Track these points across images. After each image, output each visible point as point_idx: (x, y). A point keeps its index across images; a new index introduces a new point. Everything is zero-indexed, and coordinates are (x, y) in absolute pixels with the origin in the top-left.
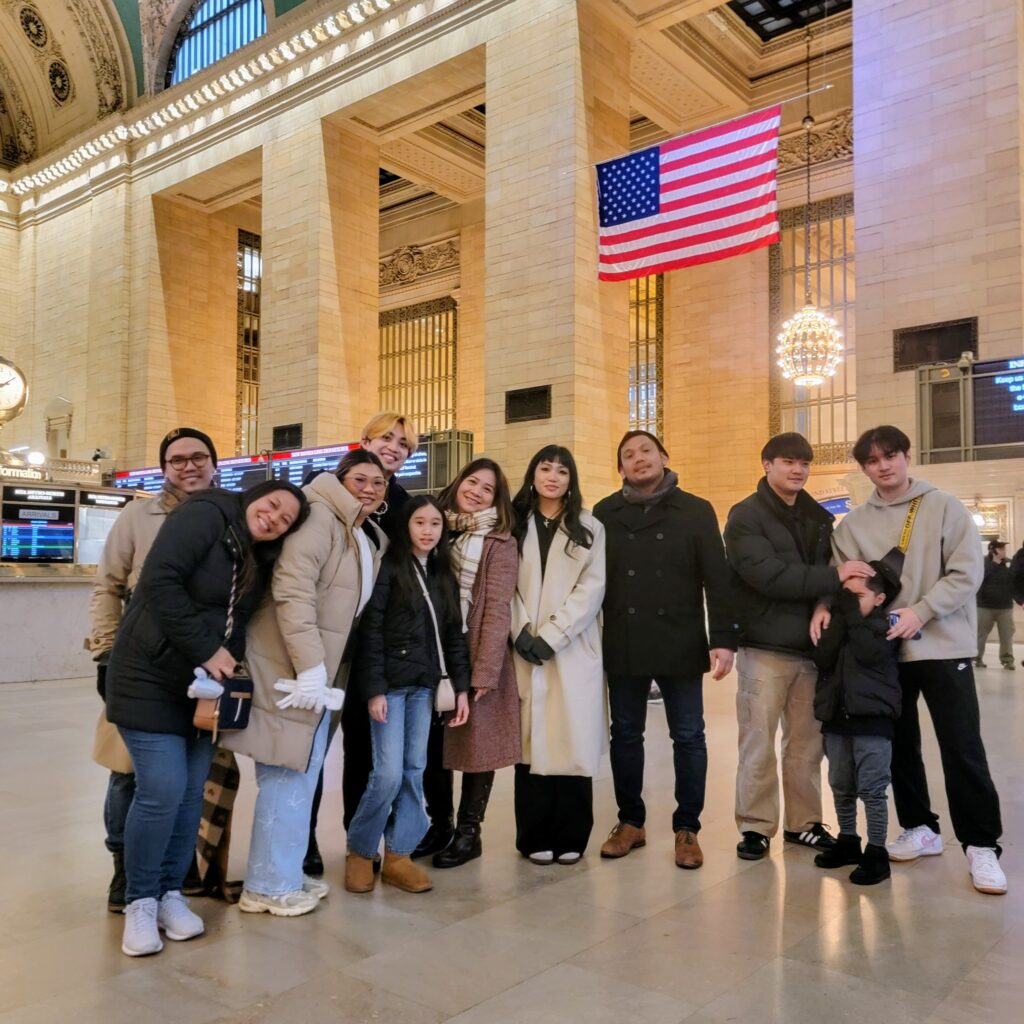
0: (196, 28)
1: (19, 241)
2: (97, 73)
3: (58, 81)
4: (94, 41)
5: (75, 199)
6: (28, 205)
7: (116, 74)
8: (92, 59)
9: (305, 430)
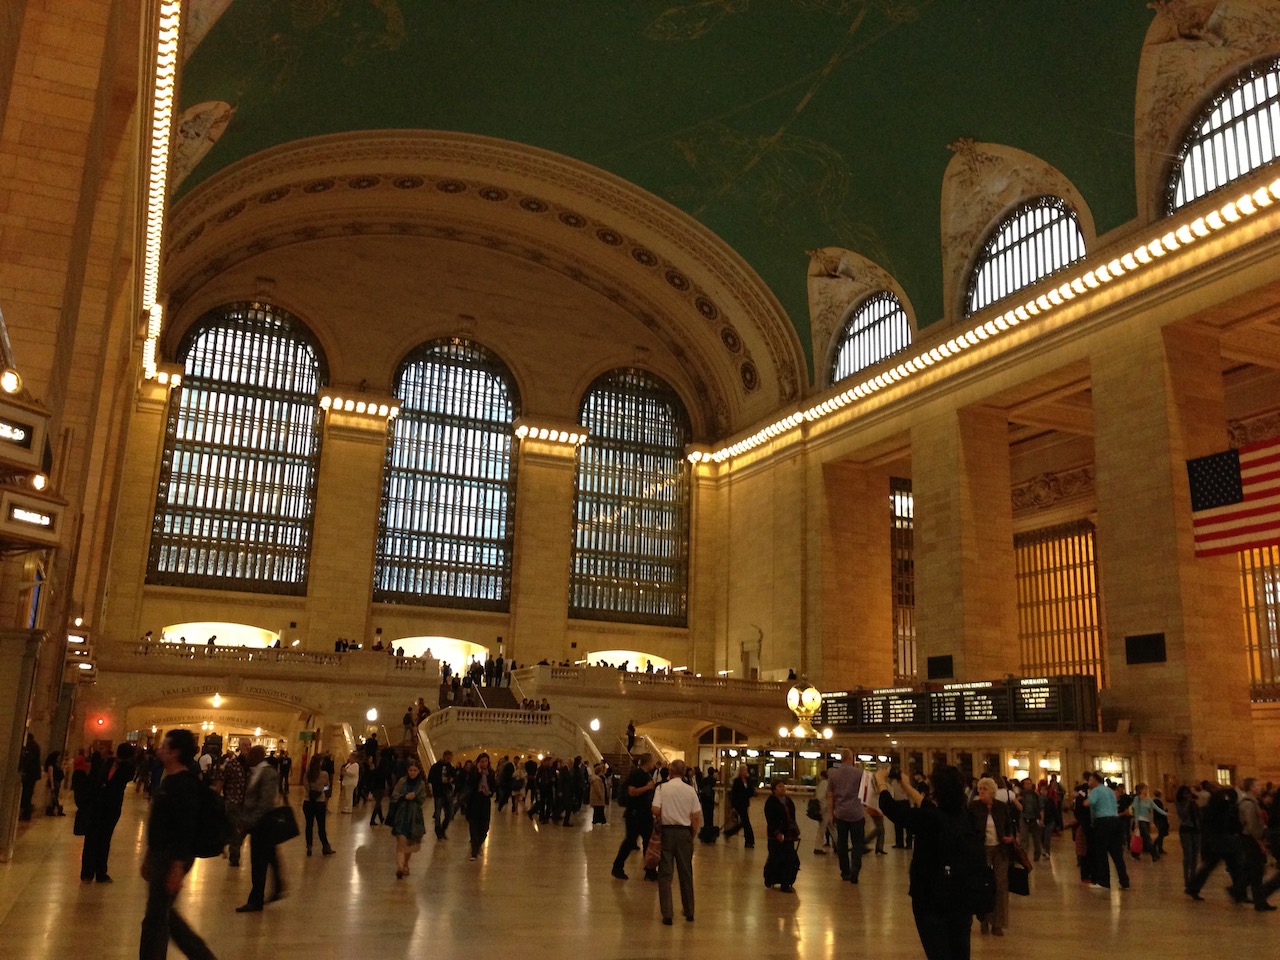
0: (854, 334)
2: (778, 371)
3: (748, 376)
4: (776, 349)
7: (793, 372)
8: (775, 362)
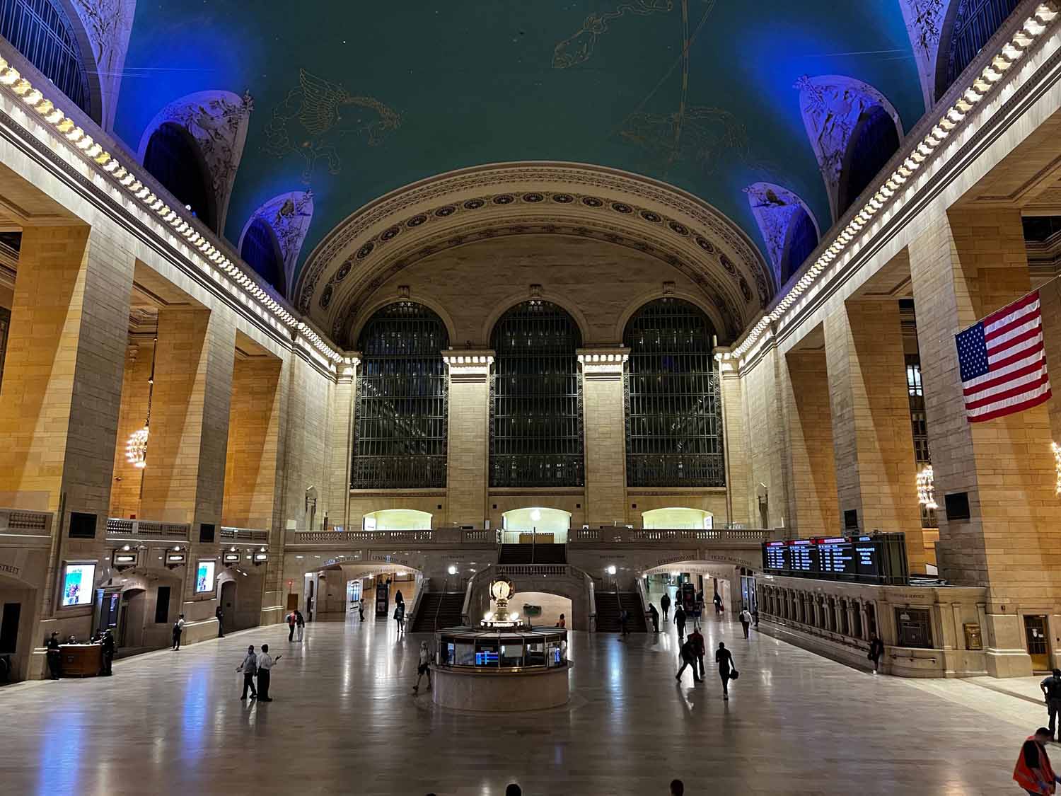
1: (740, 385)
5: (756, 360)
6: (742, 364)
9: (858, 514)
